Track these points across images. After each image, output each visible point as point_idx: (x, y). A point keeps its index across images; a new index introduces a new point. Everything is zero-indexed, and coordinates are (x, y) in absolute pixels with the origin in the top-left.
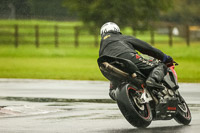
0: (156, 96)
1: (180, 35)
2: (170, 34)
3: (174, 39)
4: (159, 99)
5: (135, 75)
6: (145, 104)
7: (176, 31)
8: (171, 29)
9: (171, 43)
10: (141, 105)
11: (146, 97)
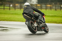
4: (39, 25)
5: (33, 18)
6: (35, 27)
9: (10, 9)
10: (34, 27)
11: (35, 25)
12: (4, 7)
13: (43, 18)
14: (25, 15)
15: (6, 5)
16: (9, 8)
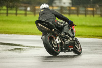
0: (63, 40)
1: (30, 11)
2: (26, 10)
3: (27, 13)
4: (64, 42)
5: (53, 30)
6: (57, 44)
7: (28, 9)
8: (26, 7)
9: (26, 14)
10: (55, 45)
11: (57, 41)
12: (17, 10)
13: (72, 30)
14: (40, 24)
15: (20, 8)
16: (24, 12)
